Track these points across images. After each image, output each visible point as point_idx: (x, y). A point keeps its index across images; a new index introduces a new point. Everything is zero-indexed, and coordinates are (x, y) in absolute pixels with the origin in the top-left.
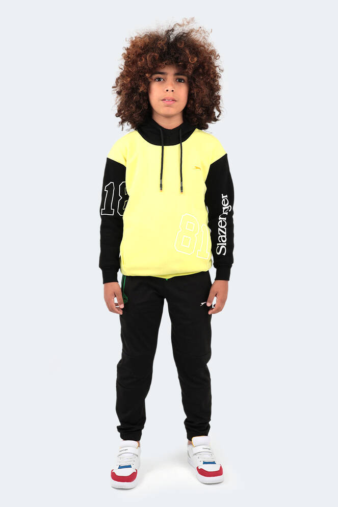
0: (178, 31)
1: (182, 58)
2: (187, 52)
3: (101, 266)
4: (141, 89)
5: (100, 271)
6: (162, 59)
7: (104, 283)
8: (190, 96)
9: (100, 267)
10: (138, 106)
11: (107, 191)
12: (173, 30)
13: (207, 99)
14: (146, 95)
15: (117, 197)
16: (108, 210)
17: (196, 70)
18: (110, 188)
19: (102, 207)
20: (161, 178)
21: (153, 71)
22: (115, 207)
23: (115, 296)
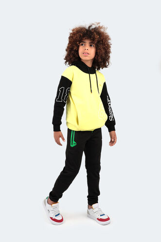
0: (93, 27)
1: (92, 36)
2: (95, 33)
4: (75, 48)
6: (84, 36)
8: (96, 53)
10: (74, 56)
11: (60, 91)
12: (91, 26)
13: (104, 55)
14: (77, 51)
15: (64, 94)
16: (60, 99)
17: (99, 42)
18: (62, 90)
19: (57, 97)
21: (81, 41)
22: (63, 98)
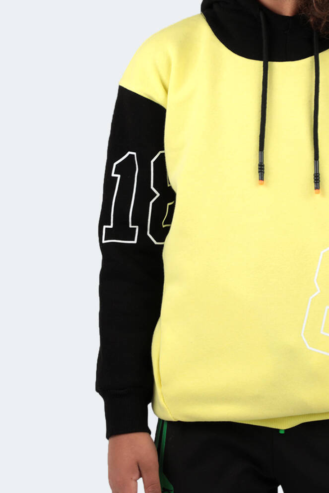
3: (102, 387)
5: (99, 402)
7: (108, 437)
9: (97, 390)
11: (119, 176)
15: (145, 194)
16: (121, 230)
18: (126, 169)
19: (104, 219)
20: (261, 148)
22: (140, 219)
23: (141, 476)
